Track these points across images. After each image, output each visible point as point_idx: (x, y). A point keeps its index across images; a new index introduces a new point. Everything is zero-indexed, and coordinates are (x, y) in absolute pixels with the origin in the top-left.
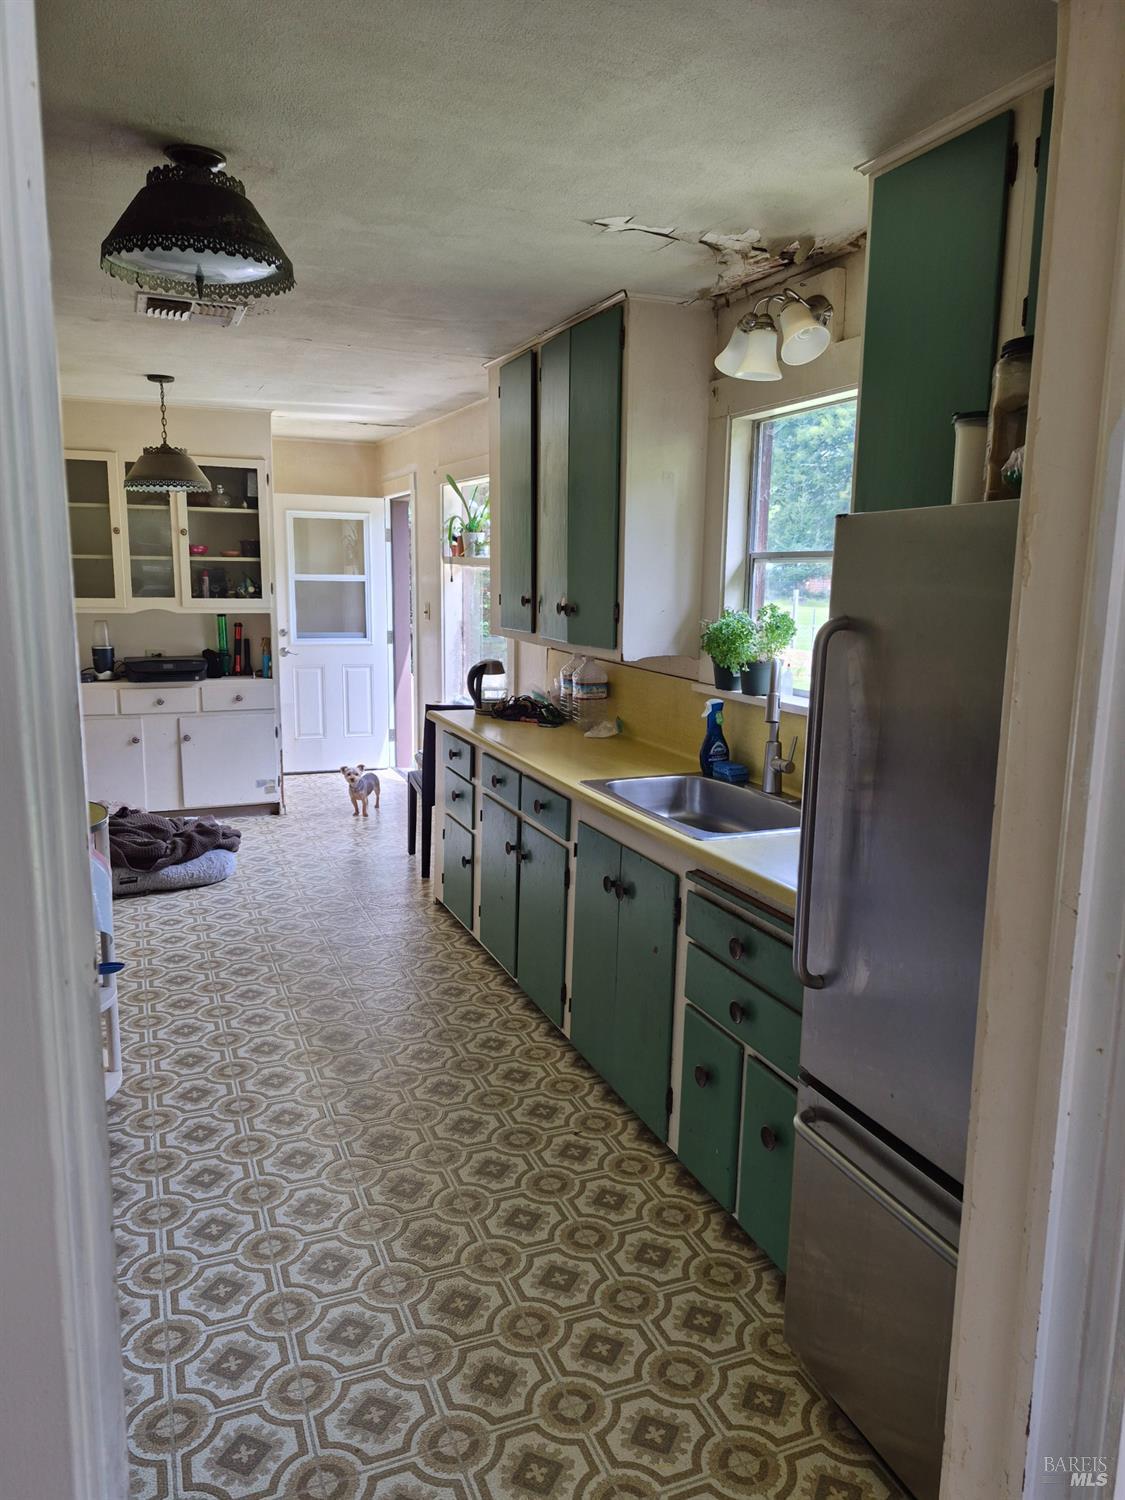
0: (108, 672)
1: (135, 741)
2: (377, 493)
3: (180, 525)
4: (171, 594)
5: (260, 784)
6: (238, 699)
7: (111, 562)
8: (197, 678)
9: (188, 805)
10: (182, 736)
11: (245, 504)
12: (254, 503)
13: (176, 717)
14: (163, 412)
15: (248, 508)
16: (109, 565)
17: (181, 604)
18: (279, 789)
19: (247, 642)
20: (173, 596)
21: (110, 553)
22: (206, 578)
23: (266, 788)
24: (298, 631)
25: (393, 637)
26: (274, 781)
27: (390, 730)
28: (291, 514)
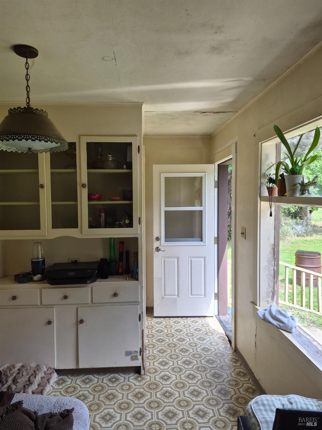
0: (39, 276)
1: (49, 323)
2: (210, 161)
3: (82, 181)
4: (76, 226)
5: (128, 353)
6: (115, 295)
7: (38, 206)
8: (89, 282)
9: (81, 366)
10: (79, 320)
11: (125, 167)
12: (130, 166)
13: (75, 307)
14: (28, 80)
15: (127, 169)
16: (37, 209)
17: (82, 233)
18: (140, 358)
19: (127, 253)
20: (77, 227)
21: (38, 201)
22: (103, 215)
23: (132, 357)
24: (165, 238)
25: (218, 240)
26: (137, 352)
27: (215, 293)
28: (163, 176)
